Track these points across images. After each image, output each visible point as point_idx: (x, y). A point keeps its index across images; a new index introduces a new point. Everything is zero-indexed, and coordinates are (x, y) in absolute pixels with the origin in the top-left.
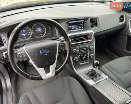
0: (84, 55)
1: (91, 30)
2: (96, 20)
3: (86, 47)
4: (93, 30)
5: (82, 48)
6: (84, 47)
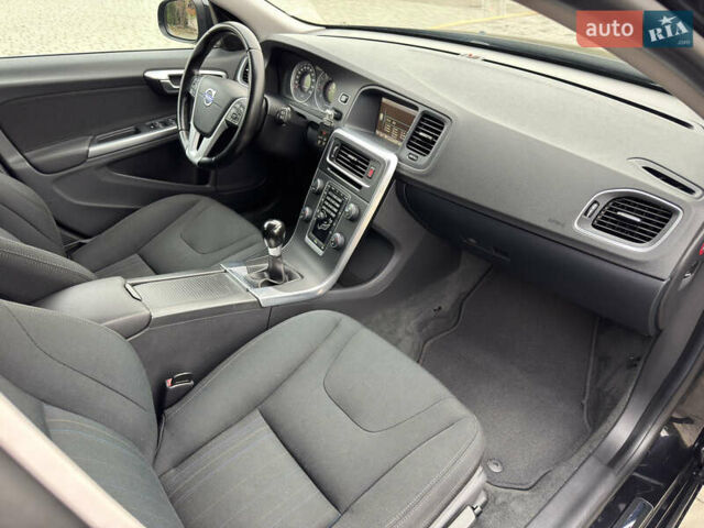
2: (442, 128)
3: (344, 198)
6: (339, 194)
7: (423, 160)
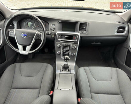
0: (66, 52)
1: (78, 32)
2: (86, 25)
3: (69, 45)
4: (80, 33)
5: (66, 45)
6: (68, 45)
7: (85, 32)
